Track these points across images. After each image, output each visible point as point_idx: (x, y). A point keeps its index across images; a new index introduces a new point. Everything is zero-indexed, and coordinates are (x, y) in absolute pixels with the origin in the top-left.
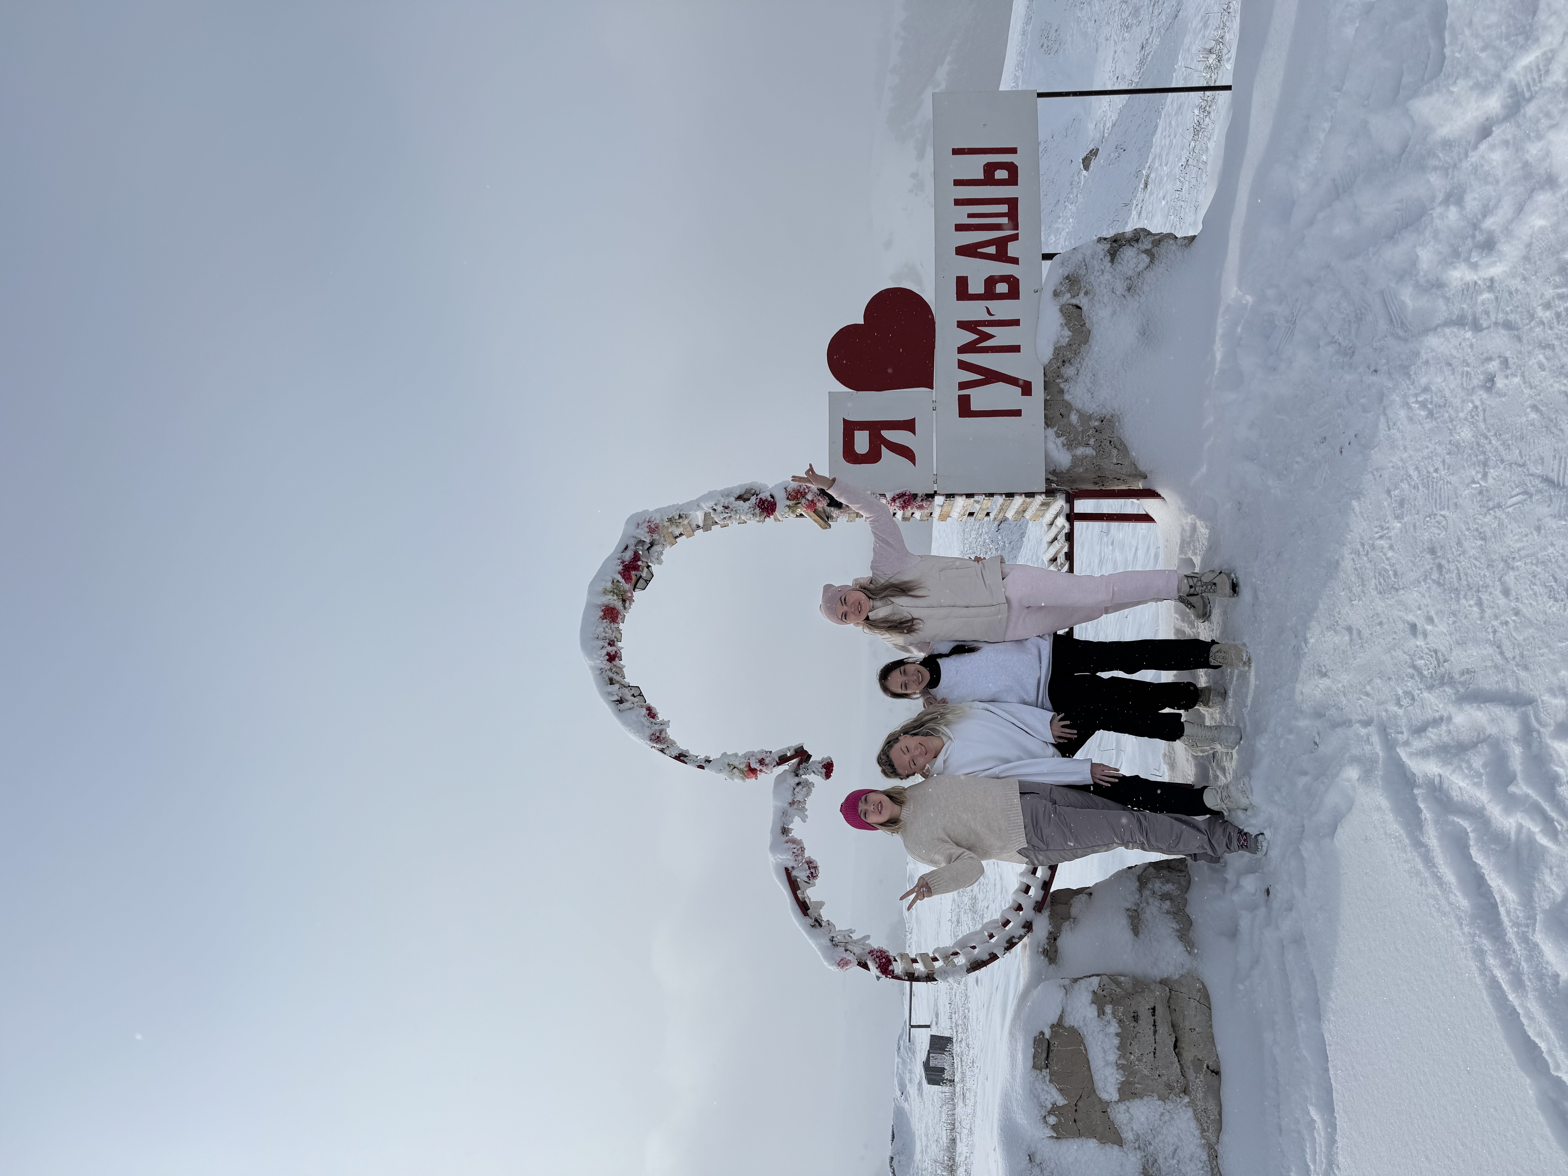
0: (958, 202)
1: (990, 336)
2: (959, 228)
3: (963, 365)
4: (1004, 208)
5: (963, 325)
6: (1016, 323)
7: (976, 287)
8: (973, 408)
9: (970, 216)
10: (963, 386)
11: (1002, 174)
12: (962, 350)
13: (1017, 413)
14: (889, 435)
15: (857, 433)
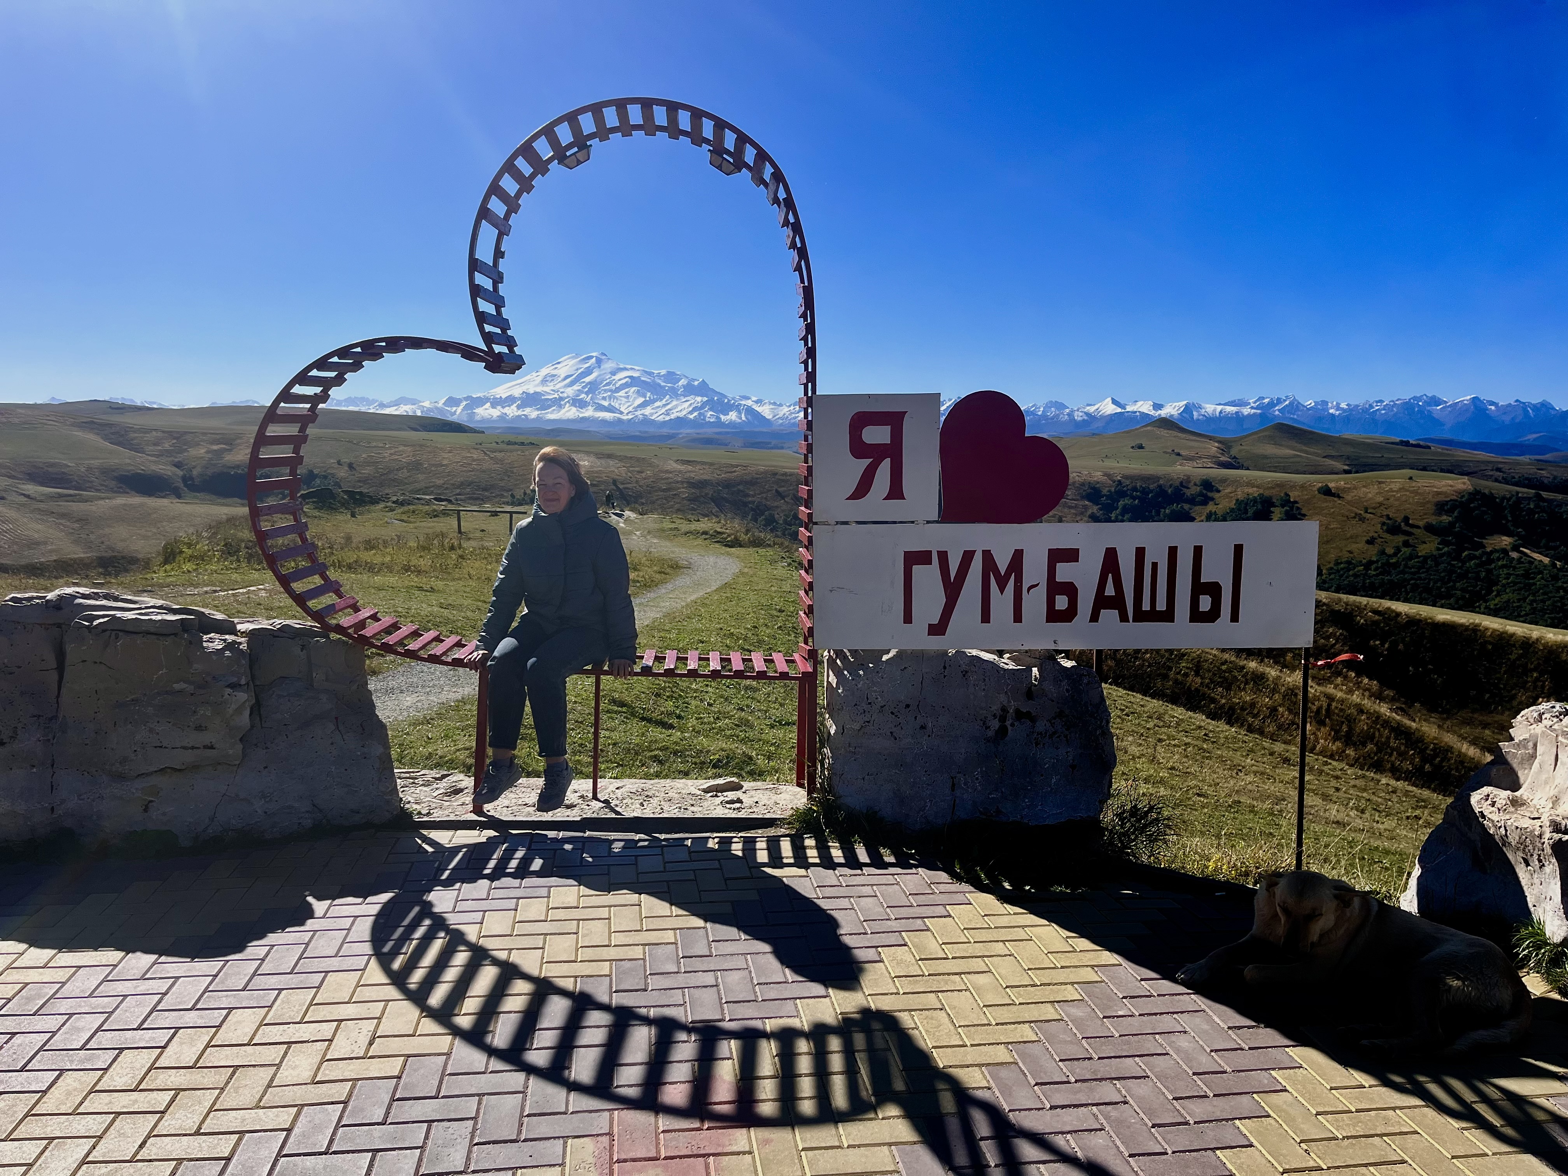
0: (1173, 551)
1: (1002, 589)
2: (1140, 553)
3: (968, 556)
4: (1161, 606)
5: (1018, 556)
6: (1018, 617)
7: (1065, 572)
9: (1155, 565)
10: (943, 557)
11: (1205, 604)
12: (987, 555)
13: (908, 618)
14: (885, 468)
15: (888, 429)
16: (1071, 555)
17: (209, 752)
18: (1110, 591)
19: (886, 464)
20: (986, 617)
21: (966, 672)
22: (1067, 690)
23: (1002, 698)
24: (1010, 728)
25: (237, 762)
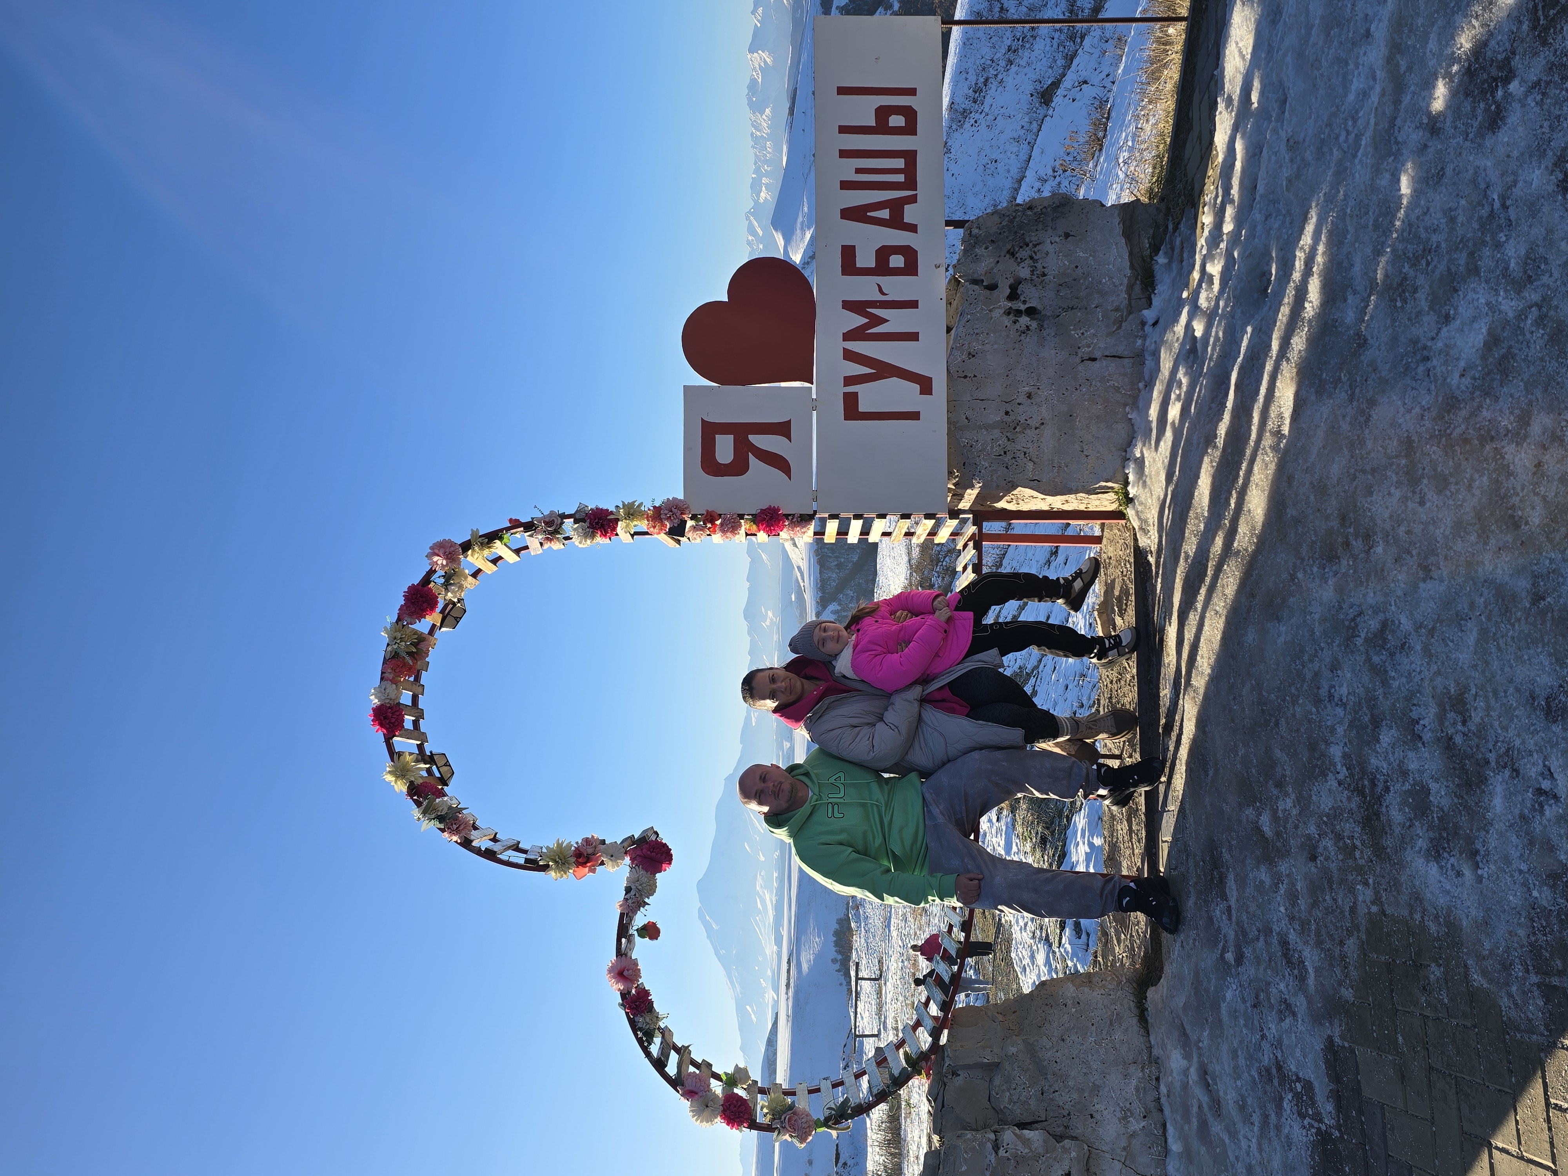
0: (845, 154)
1: (883, 321)
2: (846, 185)
3: (849, 356)
4: (900, 163)
5: (849, 306)
6: (913, 304)
7: (866, 259)
8: (862, 408)
9: (859, 171)
10: (849, 381)
11: (897, 121)
12: (848, 336)
13: (914, 416)
14: (758, 440)
15: (719, 438)
16: (848, 253)
18: (885, 214)
19: (754, 439)
20: (913, 337)
21: (970, 354)
22: (986, 248)
23: (997, 313)
24: (1027, 306)
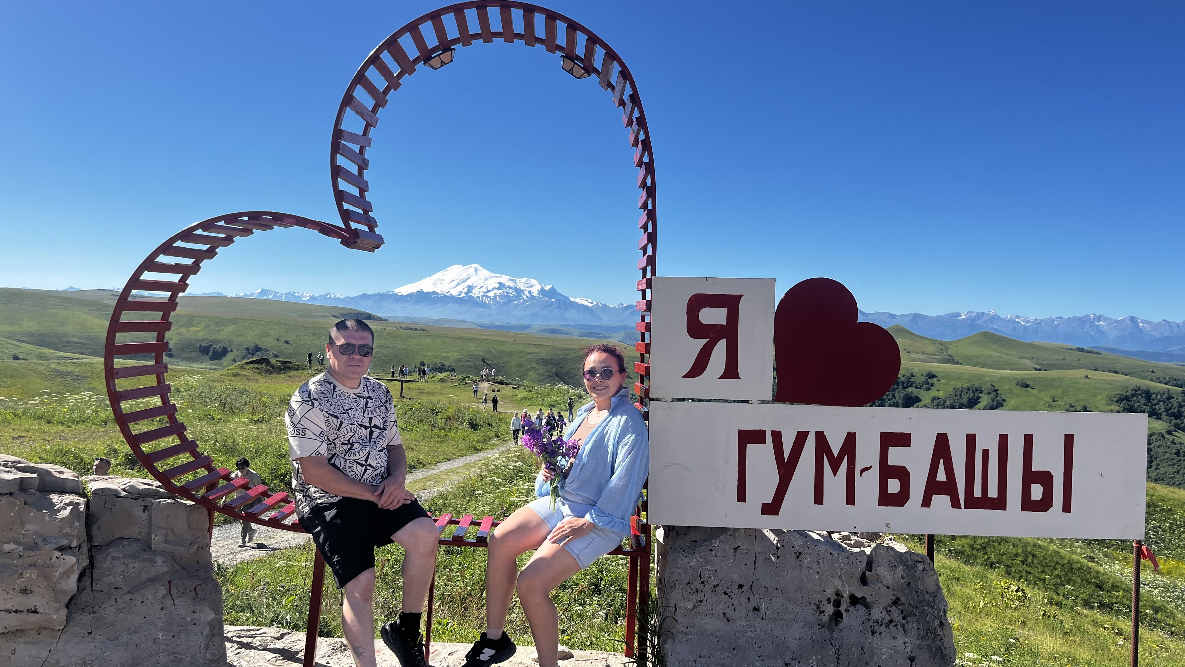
0: (1003, 439)
1: (835, 470)
2: (971, 440)
3: (801, 437)
4: (993, 492)
5: (851, 439)
6: (850, 500)
7: (897, 456)
8: (750, 447)
9: (986, 453)
10: (777, 436)
11: (1037, 492)
12: (821, 437)
13: (742, 497)
14: (721, 348)
15: (724, 310)
16: (903, 440)
17: (32, 617)
18: (941, 476)
19: (722, 344)
20: (819, 499)
21: (800, 553)
22: (902, 577)
23: (837, 583)
24: (844, 614)
25: (61, 628)
